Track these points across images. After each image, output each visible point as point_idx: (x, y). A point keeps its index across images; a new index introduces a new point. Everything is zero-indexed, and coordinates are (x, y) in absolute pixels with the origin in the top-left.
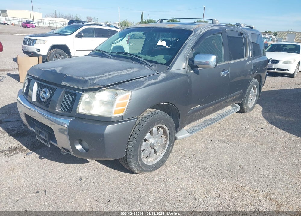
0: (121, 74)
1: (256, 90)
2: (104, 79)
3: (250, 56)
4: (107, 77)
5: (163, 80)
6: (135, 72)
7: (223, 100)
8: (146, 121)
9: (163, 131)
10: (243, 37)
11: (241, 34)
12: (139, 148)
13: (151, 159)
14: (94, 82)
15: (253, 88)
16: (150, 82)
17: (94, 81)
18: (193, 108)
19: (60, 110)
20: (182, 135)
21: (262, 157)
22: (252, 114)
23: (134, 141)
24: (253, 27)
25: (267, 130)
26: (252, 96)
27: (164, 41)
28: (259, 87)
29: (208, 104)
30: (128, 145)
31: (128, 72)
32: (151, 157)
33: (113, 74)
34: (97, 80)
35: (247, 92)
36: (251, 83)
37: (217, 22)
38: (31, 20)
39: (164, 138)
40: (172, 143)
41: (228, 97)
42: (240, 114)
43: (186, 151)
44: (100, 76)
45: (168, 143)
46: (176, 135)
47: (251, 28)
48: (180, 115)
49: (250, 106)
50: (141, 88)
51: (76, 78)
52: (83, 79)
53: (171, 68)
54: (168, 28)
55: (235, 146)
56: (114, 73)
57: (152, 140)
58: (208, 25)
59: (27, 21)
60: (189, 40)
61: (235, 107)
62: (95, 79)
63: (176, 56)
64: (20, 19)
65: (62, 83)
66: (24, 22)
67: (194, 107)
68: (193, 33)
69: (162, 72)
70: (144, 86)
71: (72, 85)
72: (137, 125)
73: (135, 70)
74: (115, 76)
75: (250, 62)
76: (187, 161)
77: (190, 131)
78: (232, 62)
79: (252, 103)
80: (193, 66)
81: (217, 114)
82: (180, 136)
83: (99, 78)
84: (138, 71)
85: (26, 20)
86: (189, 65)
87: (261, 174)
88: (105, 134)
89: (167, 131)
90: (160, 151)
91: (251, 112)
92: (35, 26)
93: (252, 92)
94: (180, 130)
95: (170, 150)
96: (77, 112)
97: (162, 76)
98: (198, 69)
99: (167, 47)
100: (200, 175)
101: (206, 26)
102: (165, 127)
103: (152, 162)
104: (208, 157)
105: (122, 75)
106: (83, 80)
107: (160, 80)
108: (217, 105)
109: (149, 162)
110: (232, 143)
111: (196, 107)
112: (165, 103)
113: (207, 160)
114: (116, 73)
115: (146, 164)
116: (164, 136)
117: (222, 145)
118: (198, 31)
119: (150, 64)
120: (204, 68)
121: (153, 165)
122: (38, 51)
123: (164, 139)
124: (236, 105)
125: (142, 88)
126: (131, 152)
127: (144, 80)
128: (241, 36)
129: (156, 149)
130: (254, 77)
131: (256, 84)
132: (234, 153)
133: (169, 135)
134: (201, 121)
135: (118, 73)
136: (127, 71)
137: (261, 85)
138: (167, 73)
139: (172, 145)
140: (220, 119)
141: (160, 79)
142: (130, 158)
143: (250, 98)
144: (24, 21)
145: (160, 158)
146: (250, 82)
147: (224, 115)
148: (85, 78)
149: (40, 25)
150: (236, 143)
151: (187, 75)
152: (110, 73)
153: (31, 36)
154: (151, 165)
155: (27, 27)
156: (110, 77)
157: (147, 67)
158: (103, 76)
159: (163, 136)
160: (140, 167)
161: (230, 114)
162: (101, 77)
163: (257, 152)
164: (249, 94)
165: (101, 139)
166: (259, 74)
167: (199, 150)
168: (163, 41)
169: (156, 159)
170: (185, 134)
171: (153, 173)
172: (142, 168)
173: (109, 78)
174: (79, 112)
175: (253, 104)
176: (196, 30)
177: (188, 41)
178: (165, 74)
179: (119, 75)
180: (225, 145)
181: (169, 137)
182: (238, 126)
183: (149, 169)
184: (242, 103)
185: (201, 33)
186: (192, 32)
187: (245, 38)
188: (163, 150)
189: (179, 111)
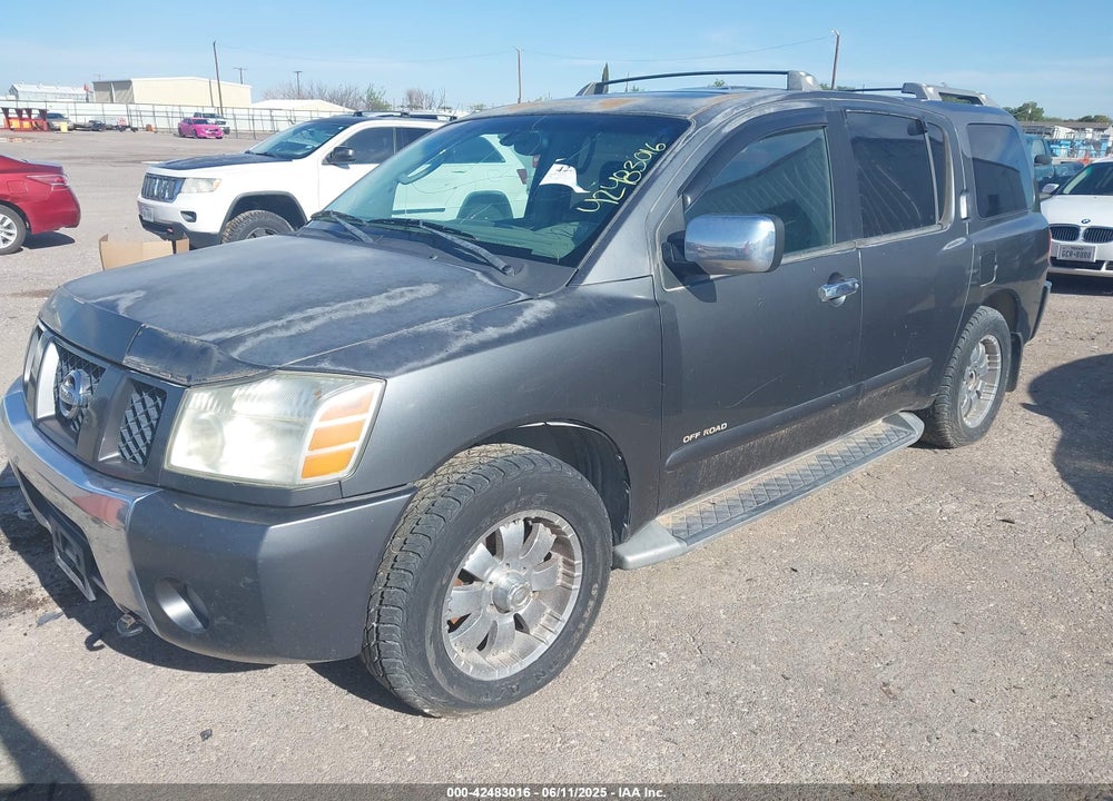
0: (359, 311)
1: (999, 355)
2: (280, 340)
3: (964, 214)
4: (293, 332)
5: (539, 328)
6: (424, 298)
7: (837, 402)
8: (463, 498)
9: (554, 536)
10: (931, 139)
11: (919, 127)
12: (431, 612)
13: (503, 655)
14: (235, 354)
15: (982, 348)
16: (475, 338)
17: (235, 349)
18: (690, 438)
19: (117, 454)
20: (645, 549)
21: (992, 645)
22: (979, 453)
23: (406, 585)
24: (983, 98)
25: (1032, 524)
26: (981, 378)
27: (572, 168)
28: (1009, 341)
29: (762, 420)
30: (381, 604)
31: (389, 303)
32: (500, 645)
33: (323, 314)
34: (250, 343)
35: (954, 363)
36: (968, 326)
37: (809, 83)
38: (211, 111)
39: (561, 564)
40: (596, 586)
41: (858, 388)
42: (926, 455)
43: (669, 616)
44: (263, 326)
45: (576, 586)
46: (620, 549)
47: (975, 100)
48: (627, 471)
49: (972, 420)
50: (428, 361)
51: (171, 339)
52: (194, 340)
53: (584, 278)
54: (599, 114)
55: (880, 594)
56: (327, 309)
57: (499, 576)
58: (762, 95)
59: (196, 115)
60: (669, 159)
61: (900, 425)
62: (239, 340)
63: (609, 227)
64: (176, 109)
65: (127, 357)
66: (187, 121)
67: (697, 435)
68: (691, 130)
69: (541, 295)
70: (443, 355)
71: (157, 367)
72: (424, 517)
73: (427, 290)
74: (331, 323)
75: (961, 241)
76: (661, 663)
77: (685, 534)
78: (874, 242)
79: (981, 408)
80: (681, 264)
81: (818, 456)
82: (638, 552)
83: (258, 333)
84: (441, 293)
85: (195, 110)
86: (667, 261)
87: (974, 731)
88: (260, 561)
89: (571, 535)
90: (543, 620)
91: (978, 444)
92: (227, 131)
93: (981, 362)
94: (636, 528)
95: (587, 615)
96: (166, 467)
97: (541, 308)
98: (712, 277)
99: (578, 190)
100: (703, 725)
101: (752, 101)
102: (558, 520)
103: (504, 664)
104: (752, 645)
105: (365, 314)
106: (195, 345)
107: (524, 326)
108: (812, 421)
109: (489, 670)
110: (872, 582)
111: (706, 432)
112: (551, 424)
113: (745, 658)
114: (336, 311)
115: (475, 676)
116: (561, 557)
117: (829, 588)
118: (714, 121)
119: (500, 262)
120: (734, 273)
121: (504, 679)
122: (189, 221)
123: (561, 569)
124: (905, 416)
125: (433, 364)
126: (393, 630)
127: (451, 328)
128: (919, 137)
129: (521, 613)
130: (982, 300)
131: (994, 328)
132: (869, 627)
133: (578, 552)
134: (745, 488)
135: (347, 308)
136: (389, 298)
137: (1020, 334)
138: (563, 297)
139: (594, 592)
140: (828, 477)
141: (525, 322)
142: (392, 656)
143: (970, 386)
144: (186, 116)
145: (542, 649)
146: (966, 320)
147: (848, 462)
148: (204, 337)
149: (243, 126)
150: (886, 579)
151: (656, 303)
152: (310, 312)
153: (169, 166)
154: (496, 682)
155: (197, 135)
156: (308, 327)
157: (484, 273)
158: (276, 327)
159: (554, 554)
160: (440, 692)
161: (875, 455)
162: (267, 330)
163: (973, 624)
164: (962, 372)
165: (249, 581)
166: (1010, 286)
167: (721, 611)
168: (565, 167)
169: (524, 654)
170: (663, 544)
171: (505, 713)
172: (450, 697)
173: (300, 335)
174: (172, 466)
175: (986, 411)
176: (703, 118)
177: (667, 162)
178: (555, 301)
179: (348, 318)
180: (840, 589)
181: (578, 561)
182: (911, 505)
183: (484, 699)
184: (934, 409)
185: (727, 130)
186: (688, 124)
187: (938, 146)
188: (556, 614)
189: (620, 454)
